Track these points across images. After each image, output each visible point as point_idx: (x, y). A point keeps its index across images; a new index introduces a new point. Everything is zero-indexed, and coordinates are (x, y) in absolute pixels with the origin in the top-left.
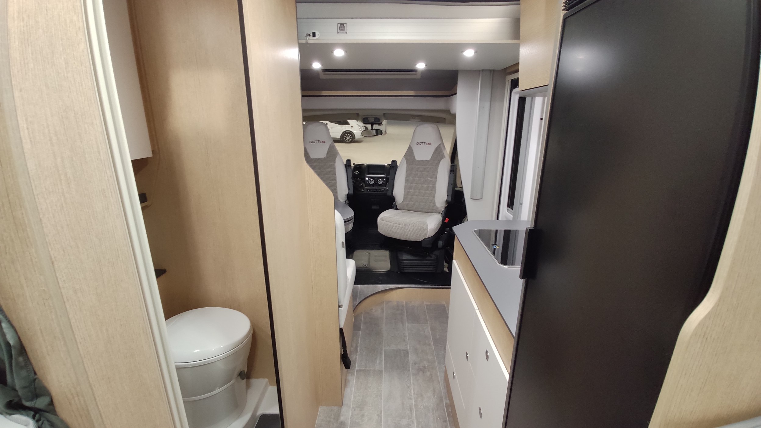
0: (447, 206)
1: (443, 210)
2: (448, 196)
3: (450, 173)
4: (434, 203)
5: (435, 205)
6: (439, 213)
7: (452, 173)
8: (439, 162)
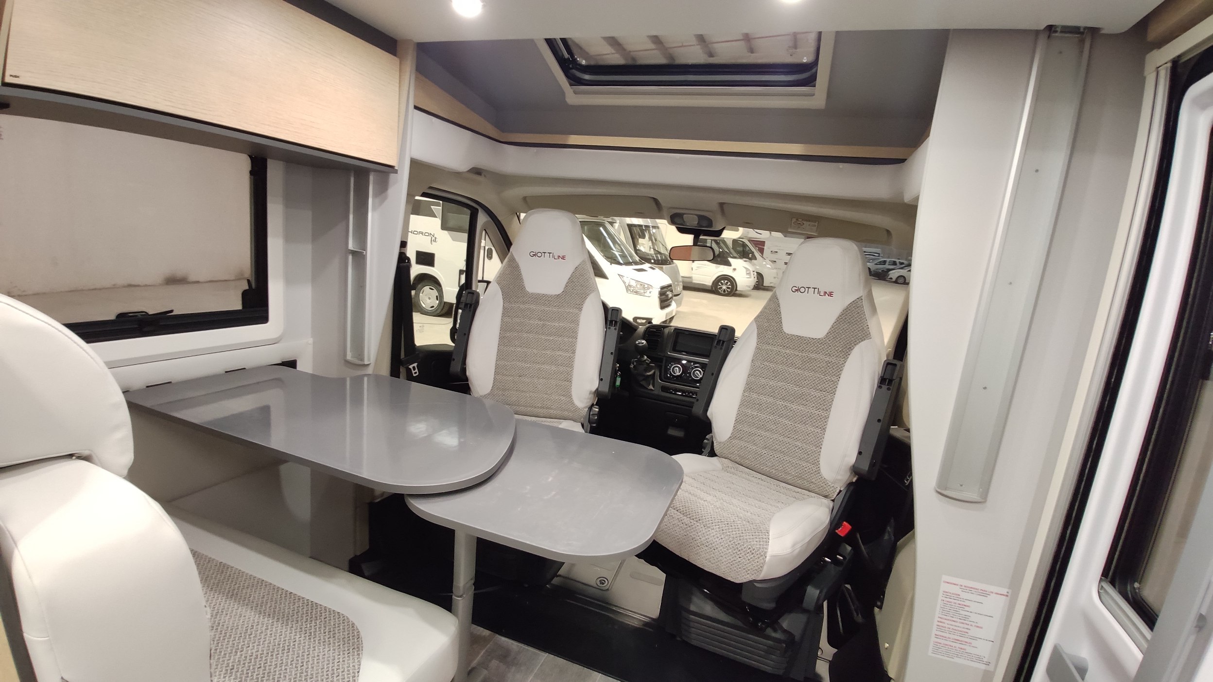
0: (854, 481)
1: (840, 491)
2: (860, 453)
3: (879, 387)
4: (816, 463)
5: (818, 472)
6: (826, 497)
7: (885, 387)
8: (851, 349)
